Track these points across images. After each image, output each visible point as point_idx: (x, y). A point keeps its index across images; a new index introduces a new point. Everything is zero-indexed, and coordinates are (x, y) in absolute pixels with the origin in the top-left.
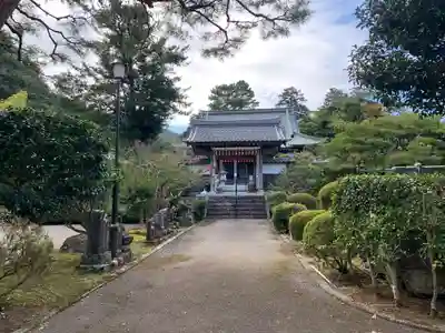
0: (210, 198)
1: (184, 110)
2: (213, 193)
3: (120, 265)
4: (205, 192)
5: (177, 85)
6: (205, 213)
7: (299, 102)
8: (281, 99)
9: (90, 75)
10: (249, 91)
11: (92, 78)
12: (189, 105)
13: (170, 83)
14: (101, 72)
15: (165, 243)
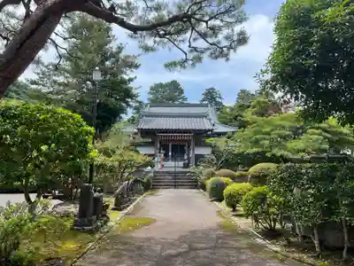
4: (149, 168)
5: (131, 85)
6: (150, 186)
7: (218, 100)
8: (204, 96)
10: (180, 89)
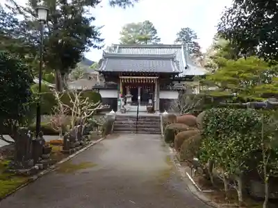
0: (117, 116)
1: (97, 44)
2: (118, 113)
3: (40, 169)
4: (112, 112)
5: (92, 24)
6: (112, 129)
7: (193, 40)
8: (179, 36)
9: (21, 13)
10: (153, 29)
11: (22, 16)
12: (102, 40)
13: (86, 21)
14: (30, 11)
15: (77, 152)
